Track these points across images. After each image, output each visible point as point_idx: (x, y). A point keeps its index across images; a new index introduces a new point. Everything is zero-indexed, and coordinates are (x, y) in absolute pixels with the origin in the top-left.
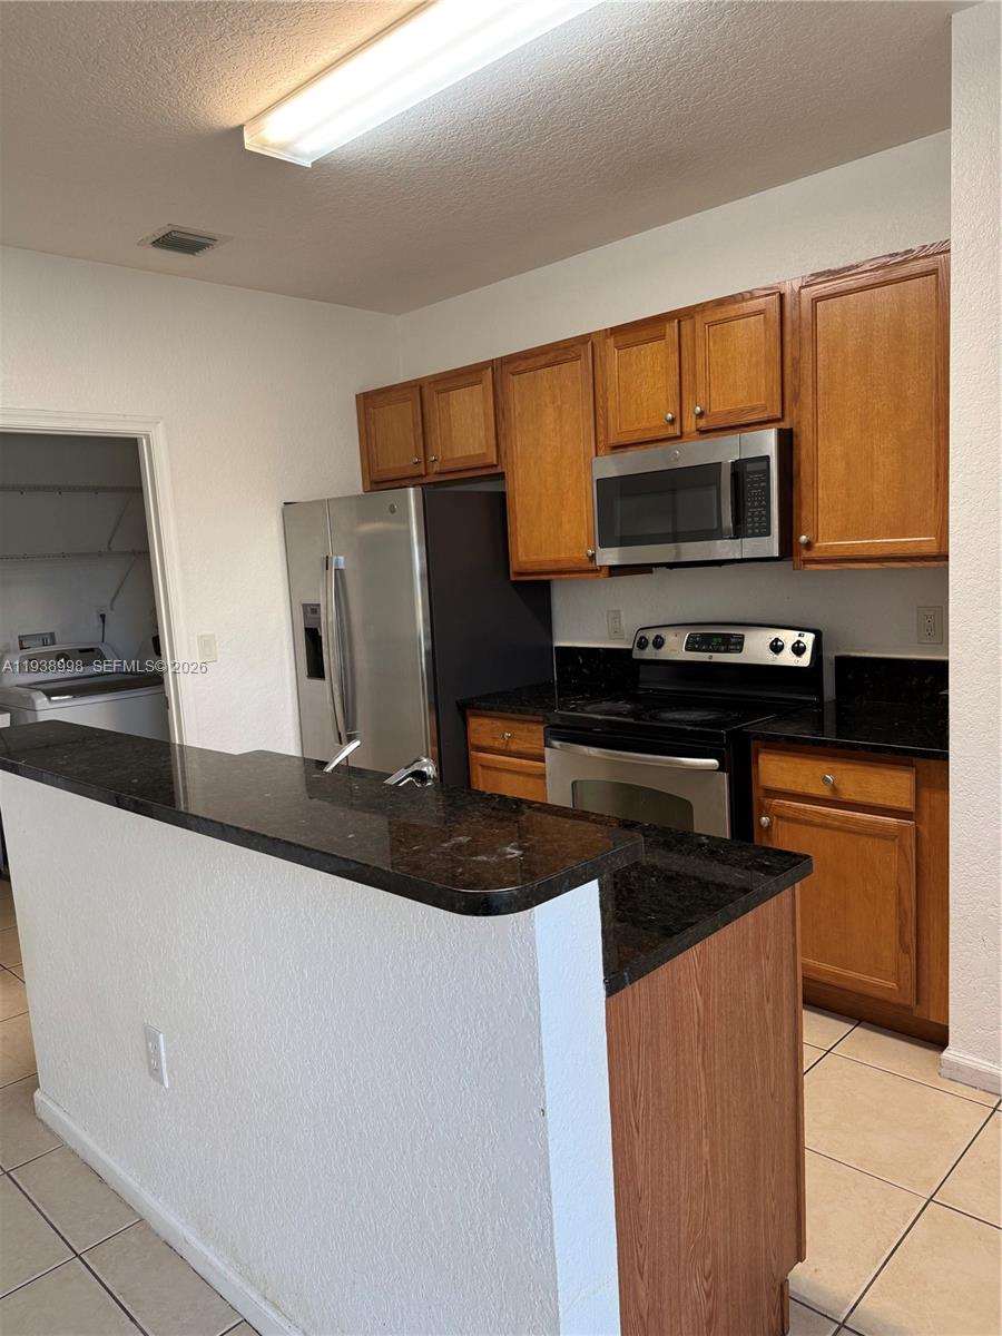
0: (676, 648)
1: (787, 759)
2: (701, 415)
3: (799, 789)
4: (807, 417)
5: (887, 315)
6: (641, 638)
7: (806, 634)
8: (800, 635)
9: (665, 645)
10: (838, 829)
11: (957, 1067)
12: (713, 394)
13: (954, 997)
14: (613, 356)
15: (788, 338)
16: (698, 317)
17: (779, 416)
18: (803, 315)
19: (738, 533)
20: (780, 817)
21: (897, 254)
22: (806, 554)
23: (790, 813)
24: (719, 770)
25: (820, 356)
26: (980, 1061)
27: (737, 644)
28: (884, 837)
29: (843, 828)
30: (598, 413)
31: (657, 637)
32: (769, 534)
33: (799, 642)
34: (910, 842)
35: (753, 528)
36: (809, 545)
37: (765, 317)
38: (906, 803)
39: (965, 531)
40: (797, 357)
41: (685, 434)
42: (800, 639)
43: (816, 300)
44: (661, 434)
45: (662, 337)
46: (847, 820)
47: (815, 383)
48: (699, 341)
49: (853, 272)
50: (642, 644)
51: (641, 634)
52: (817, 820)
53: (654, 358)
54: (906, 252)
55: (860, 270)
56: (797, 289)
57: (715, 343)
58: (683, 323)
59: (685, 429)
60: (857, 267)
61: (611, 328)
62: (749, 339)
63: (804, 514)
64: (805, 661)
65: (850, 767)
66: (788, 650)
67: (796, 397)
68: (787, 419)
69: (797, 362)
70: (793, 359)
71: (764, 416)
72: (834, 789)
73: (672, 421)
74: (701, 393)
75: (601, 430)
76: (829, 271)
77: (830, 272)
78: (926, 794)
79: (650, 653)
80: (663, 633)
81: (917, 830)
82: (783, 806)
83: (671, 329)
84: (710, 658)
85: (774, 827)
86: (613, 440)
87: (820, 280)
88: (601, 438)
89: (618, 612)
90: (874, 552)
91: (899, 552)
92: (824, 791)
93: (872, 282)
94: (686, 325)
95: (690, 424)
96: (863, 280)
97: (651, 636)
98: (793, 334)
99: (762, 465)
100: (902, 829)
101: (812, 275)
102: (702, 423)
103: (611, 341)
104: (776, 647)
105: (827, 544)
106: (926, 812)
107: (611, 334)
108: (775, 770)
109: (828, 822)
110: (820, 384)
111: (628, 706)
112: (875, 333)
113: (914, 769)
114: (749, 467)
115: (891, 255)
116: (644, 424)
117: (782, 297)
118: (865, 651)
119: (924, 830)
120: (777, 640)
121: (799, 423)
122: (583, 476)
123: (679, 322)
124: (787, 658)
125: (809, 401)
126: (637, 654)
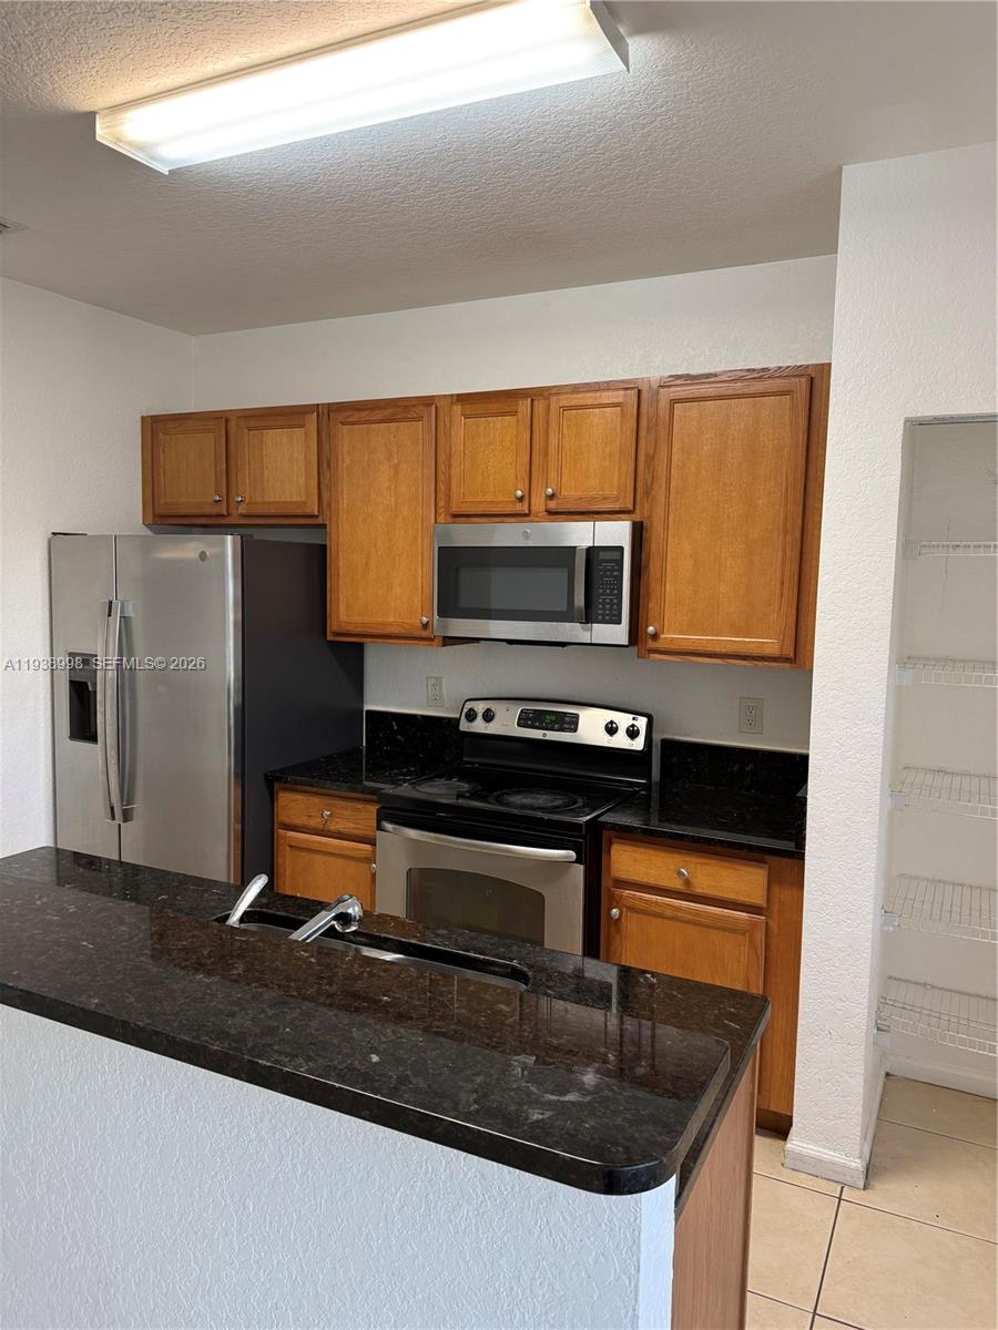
0: (506, 723)
1: (642, 850)
2: (552, 497)
3: (652, 881)
4: (659, 511)
5: (743, 425)
6: (471, 710)
7: (640, 718)
8: (634, 719)
9: (496, 719)
10: (689, 922)
11: (801, 1157)
12: (565, 477)
13: (799, 1089)
14: (460, 425)
15: (643, 433)
16: (553, 399)
17: (631, 508)
18: (661, 413)
19: (588, 617)
20: (631, 909)
21: (754, 370)
22: (651, 644)
23: (641, 906)
24: (575, 862)
25: (675, 457)
26: (821, 1150)
27: (572, 723)
28: (734, 931)
29: (695, 922)
30: (439, 479)
31: (488, 710)
32: (619, 622)
33: (633, 726)
34: (760, 936)
35: (603, 615)
36: (655, 637)
37: (622, 411)
38: (758, 898)
39: (830, 645)
40: (652, 453)
41: (533, 512)
42: (634, 722)
43: (674, 402)
44: (508, 510)
45: (514, 413)
46: (698, 913)
47: (669, 481)
48: (553, 424)
49: (712, 380)
50: (471, 716)
51: (469, 705)
52: (668, 913)
53: (503, 431)
54: (763, 370)
55: (718, 379)
56: (655, 387)
57: (569, 427)
58: (536, 402)
59: (532, 508)
60: (715, 375)
61: (458, 395)
62: (604, 428)
63: (651, 605)
64: (638, 744)
65: (704, 861)
66: (622, 733)
67: (648, 493)
68: (638, 511)
69: (651, 458)
70: (647, 455)
71: (616, 506)
72: (687, 882)
73: (521, 499)
74: (553, 476)
75: (441, 496)
76: (688, 375)
77: (688, 377)
78: (776, 890)
79: (479, 726)
80: (493, 705)
81: (767, 923)
82: (634, 897)
83: (524, 406)
84: (545, 735)
85: (623, 920)
86: (454, 509)
87: (678, 382)
88: (441, 504)
89: (438, 679)
90: (718, 649)
91: (743, 650)
92: (677, 884)
93: (730, 392)
94: (540, 405)
95: (539, 504)
96: (722, 389)
97: (480, 707)
98: (649, 429)
99: (616, 555)
100: (754, 925)
101: (671, 376)
102: (552, 505)
103: (457, 409)
104: (611, 729)
105: (671, 637)
106: (775, 907)
107: (458, 401)
108: (627, 861)
109: (679, 914)
110: (673, 483)
111: (466, 785)
112: (730, 442)
113: (767, 866)
114: (602, 555)
115: (748, 370)
116: (489, 498)
117: (639, 391)
118: (689, 735)
119: (774, 925)
120: (612, 722)
121: (649, 517)
122: (419, 540)
123: (532, 400)
124: (621, 741)
125: (662, 499)
126: (464, 726)
